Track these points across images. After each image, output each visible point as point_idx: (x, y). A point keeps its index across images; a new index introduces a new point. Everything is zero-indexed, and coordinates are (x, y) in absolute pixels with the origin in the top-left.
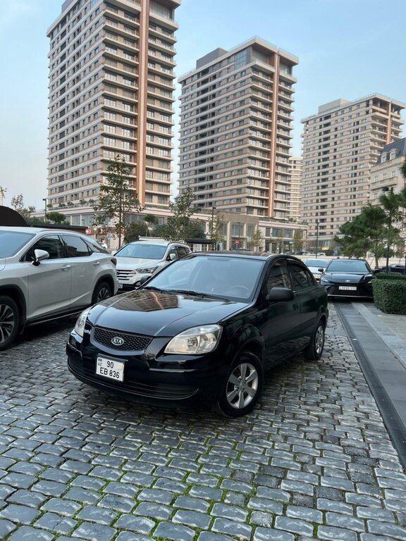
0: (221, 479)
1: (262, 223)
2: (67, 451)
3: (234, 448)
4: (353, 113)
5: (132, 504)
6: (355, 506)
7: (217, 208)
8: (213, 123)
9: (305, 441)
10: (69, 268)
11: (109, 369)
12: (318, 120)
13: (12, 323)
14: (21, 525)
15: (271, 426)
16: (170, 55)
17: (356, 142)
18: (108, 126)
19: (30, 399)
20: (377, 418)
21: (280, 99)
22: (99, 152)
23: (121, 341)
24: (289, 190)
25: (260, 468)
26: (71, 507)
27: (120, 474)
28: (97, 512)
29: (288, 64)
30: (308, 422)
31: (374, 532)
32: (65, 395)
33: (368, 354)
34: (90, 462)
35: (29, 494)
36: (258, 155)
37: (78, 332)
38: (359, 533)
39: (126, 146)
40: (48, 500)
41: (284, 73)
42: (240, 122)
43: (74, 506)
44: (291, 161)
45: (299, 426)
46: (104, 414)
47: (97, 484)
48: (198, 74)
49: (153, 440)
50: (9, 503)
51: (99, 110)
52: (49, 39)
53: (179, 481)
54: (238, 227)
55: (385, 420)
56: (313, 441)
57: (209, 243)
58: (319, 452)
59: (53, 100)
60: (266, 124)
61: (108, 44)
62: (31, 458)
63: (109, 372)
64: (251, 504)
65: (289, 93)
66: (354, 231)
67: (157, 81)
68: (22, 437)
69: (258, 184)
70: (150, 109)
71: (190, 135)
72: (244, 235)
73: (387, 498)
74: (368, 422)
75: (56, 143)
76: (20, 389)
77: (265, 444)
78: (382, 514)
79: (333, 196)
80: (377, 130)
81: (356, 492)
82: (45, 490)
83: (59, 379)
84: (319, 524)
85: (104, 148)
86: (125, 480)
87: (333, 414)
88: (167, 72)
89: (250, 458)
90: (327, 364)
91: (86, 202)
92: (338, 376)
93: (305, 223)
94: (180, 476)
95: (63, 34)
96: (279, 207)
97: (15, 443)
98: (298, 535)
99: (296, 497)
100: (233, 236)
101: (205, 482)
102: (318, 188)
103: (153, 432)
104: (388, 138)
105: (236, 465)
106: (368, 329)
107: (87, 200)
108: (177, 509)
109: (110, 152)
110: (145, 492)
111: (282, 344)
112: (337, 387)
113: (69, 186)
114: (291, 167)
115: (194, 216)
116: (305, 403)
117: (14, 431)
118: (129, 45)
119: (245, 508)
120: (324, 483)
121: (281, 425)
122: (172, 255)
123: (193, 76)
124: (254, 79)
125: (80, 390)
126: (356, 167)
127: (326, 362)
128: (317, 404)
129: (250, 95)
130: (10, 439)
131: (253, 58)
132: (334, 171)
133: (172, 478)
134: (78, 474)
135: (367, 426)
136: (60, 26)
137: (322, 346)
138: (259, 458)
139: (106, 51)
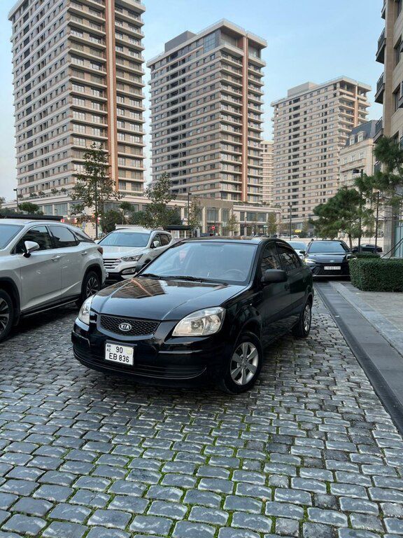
0: (236, 450)
1: (236, 207)
2: (85, 434)
3: (242, 421)
4: (322, 96)
5: (159, 477)
6: (359, 465)
7: (192, 193)
8: (184, 108)
9: (306, 411)
10: (58, 259)
11: (118, 354)
12: (288, 103)
13: (7, 315)
14: (57, 503)
15: (273, 399)
16: (138, 38)
17: (325, 125)
18: (77, 113)
19: (38, 388)
20: (368, 387)
21: (250, 83)
22: (69, 139)
23: (128, 327)
24: (261, 174)
25: (269, 437)
26: (101, 483)
27: (141, 451)
28: (126, 485)
29: (257, 47)
30: (306, 394)
31: (380, 486)
32: (72, 382)
33: (351, 329)
34: (110, 442)
35: (58, 475)
36: (230, 140)
37: (83, 321)
38: (367, 488)
39: (96, 133)
40: (78, 478)
41: (253, 57)
42: (211, 106)
43: (104, 482)
44: (262, 145)
45: (299, 398)
46: (114, 397)
47: (121, 462)
48: (167, 58)
49: (166, 418)
50: (41, 484)
51: (67, 96)
52: (11, 22)
53: (198, 454)
54: (213, 212)
55: (376, 389)
56: (314, 410)
57: (187, 230)
58: (321, 420)
59: (17, 86)
60: (236, 108)
61: (73, 27)
62: (52, 442)
63: (118, 357)
64: (266, 469)
65: (259, 77)
66: (328, 212)
67: (126, 65)
68: (38, 423)
69: (231, 169)
70: (119, 94)
71: (161, 121)
72: (220, 220)
73: (387, 456)
74: (361, 391)
75: (23, 131)
76: (26, 379)
77: (271, 415)
78: (385, 470)
79: (304, 179)
80: (345, 113)
81: (359, 453)
82: (73, 469)
83: (62, 368)
84: (330, 482)
85: (74, 135)
86: (147, 455)
87: (328, 386)
88: (135, 56)
89: (259, 429)
90: (316, 340)
91: (58, 191)
92: (327, 351)
93: (277, 206)
94: (198, 449)
95: (26, 17)
96: (252, 191)
97: (33, 429)
98: (314, 493)
99: (306, 460)
100: (209, 222)
101: (221, 452)
102: (289, 171)
103: (164, 411)
104: (356, 120)
105: (247, 436)
106: (348, 306)
107: (59, 189)
108: (200, 478)
109: (81, 140)
110: (167, 465)
111: (272, 324)
112: (328, 361)
113: (39, 175)
114: (262, 151)
115: (172, 203)
116: (301, 377)
117: (30, 419)
118: (95, 29)
119: (262, 473)
120: (329, 446)
121: (282, 398)
122: (156, 243)
123: (161, 60)
124: (223, 62)
125: (85, 376)
126: (325, 149)
127: (314, 338)
128: (312, 377)
129: (220, 79)
130: (28, 426)
131: (222, 41)
132: (305, 154)
133: (191, 451)
134: (101, 454)
135: (360, 394)
136: (22, 9)
137: (310, 323)
138: (267, 428)
139: (71, 35)
